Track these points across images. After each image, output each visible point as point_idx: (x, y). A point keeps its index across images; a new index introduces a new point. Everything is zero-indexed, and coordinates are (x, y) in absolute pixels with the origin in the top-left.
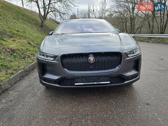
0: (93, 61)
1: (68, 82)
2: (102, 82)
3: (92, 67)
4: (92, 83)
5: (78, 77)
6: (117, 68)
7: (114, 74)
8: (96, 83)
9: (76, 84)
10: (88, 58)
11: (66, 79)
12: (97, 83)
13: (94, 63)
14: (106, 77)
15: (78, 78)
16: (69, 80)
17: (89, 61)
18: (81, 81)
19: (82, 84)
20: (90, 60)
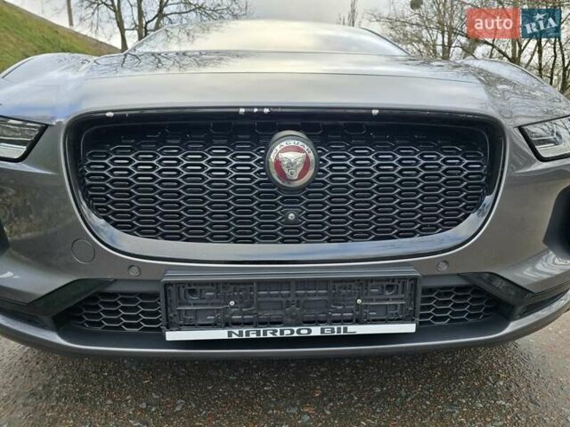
0: (301, 175)
1: (125, 317)
2: (358, 322)
3: (291, 216)
4: (287, 333)
5: (192, 288)
6: (466, 228)
7: (444, 268)
8: (316, 331)
9: (171, 336)
10: (268, 148)
11: (114, 295)
12: (328, 332)
13: (308, 185)
14: (390, 287)
15: (192, 292)
16: (135, 301)
17: (275, 176)
18: (212, 312)
19: (221, 334)
20: (278, 163)
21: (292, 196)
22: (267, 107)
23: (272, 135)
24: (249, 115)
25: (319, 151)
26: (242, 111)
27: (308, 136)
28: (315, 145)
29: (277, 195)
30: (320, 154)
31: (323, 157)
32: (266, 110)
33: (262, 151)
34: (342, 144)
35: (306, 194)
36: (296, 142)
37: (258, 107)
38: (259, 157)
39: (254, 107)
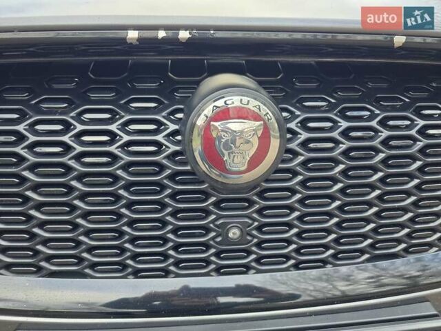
3: (234, 233)
20: (209, 137)
21: (234, 198)
22: (186, 28)
23: (198, 83)
24: (148, 45)
25: (285, 114)
26: (133, 35)
27: (260, 83)
28: (277, 101)
29: (207, 195)
30: (287, 120)
31: (292, 125)
32: (184, 35)
33: (180, 115)
34: (324, 100)
35: (261, 195)
36: (245, 99)
37: (166, 28)
38: (173, 127)
39: (156, 28)
